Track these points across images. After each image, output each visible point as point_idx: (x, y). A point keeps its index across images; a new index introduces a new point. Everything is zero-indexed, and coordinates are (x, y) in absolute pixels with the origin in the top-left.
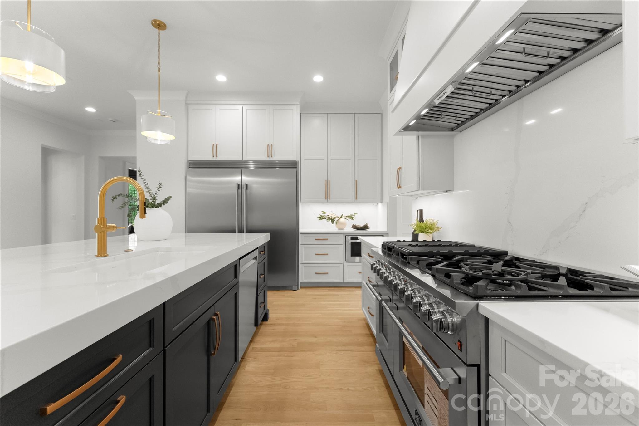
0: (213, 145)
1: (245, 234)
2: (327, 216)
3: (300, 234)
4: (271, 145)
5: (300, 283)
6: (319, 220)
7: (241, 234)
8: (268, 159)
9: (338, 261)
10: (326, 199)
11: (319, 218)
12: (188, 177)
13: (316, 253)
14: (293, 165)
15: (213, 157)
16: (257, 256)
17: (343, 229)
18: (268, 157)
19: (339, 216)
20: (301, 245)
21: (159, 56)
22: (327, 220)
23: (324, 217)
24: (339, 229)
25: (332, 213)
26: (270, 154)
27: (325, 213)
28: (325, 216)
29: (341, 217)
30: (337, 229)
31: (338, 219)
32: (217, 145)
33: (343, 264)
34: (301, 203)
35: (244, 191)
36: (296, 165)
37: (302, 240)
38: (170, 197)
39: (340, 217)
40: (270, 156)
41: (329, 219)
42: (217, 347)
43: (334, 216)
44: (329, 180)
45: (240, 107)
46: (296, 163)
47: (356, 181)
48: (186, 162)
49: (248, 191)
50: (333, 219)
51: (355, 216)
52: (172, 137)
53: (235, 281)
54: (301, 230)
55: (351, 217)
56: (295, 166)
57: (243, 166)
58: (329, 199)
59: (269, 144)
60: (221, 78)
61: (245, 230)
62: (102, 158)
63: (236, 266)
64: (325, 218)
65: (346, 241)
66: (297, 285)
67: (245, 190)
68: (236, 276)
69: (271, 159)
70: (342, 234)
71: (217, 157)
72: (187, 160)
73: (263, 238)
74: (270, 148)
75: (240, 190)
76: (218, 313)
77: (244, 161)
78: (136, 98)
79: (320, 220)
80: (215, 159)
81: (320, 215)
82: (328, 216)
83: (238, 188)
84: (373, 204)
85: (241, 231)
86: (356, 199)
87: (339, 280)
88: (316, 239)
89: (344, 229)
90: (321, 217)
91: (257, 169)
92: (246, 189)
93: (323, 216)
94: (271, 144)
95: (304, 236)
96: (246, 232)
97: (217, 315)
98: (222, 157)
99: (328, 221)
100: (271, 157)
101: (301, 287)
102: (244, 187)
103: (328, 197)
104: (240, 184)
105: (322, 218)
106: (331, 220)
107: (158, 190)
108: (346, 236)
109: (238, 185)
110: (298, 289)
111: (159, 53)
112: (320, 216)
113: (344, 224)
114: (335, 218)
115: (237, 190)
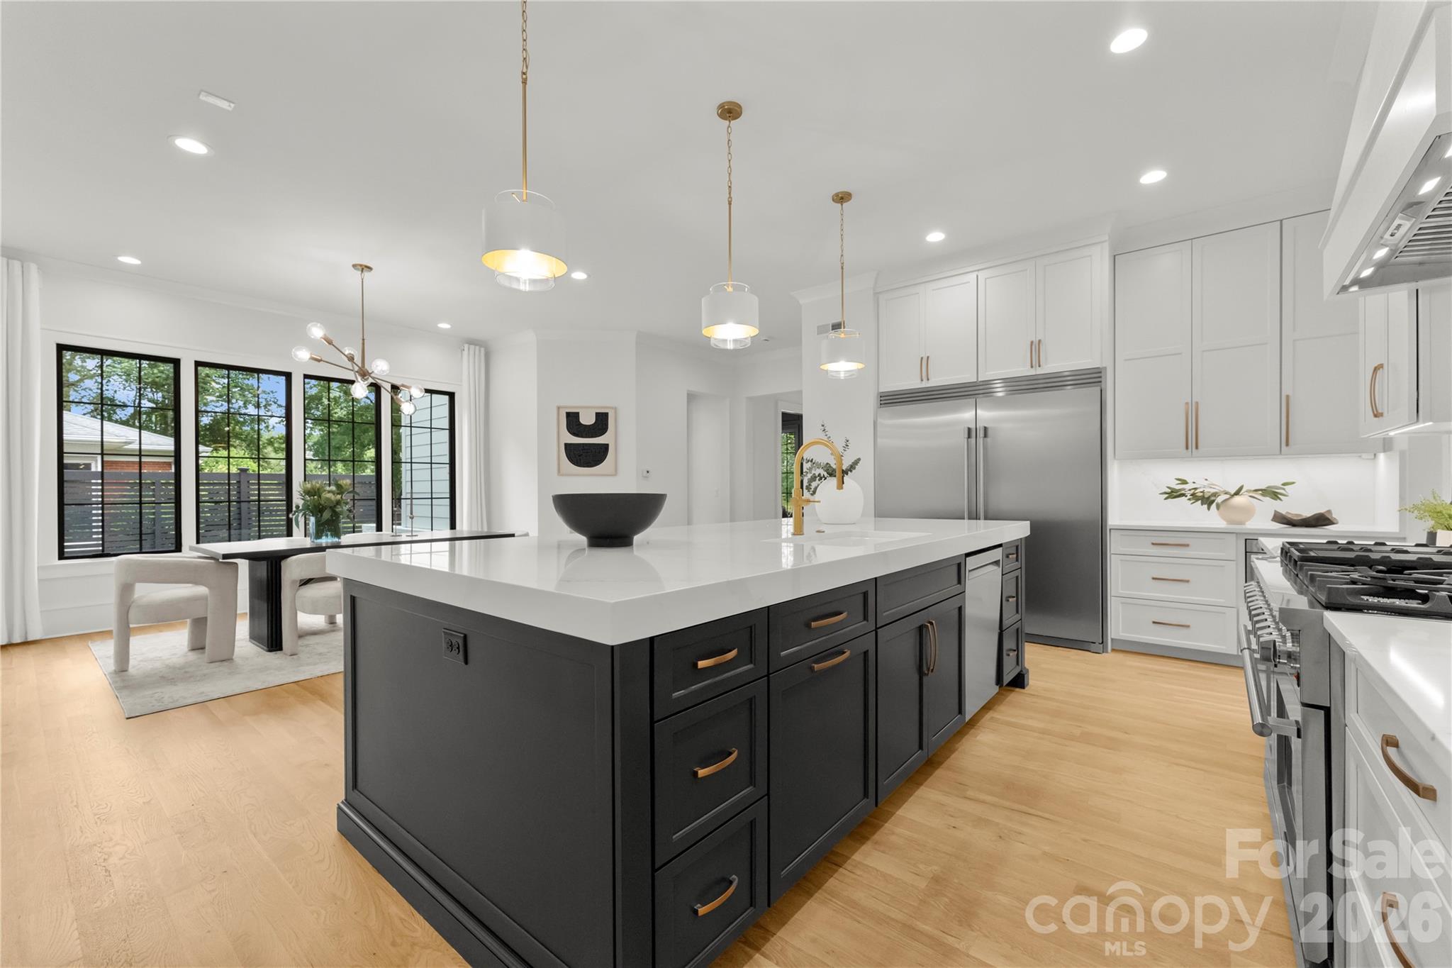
0: (922, 358)
1: (982, 522)
2: (1190, 490)
3: (1110, 530)
4: (1040, 341)
5: (1112, 639)
6: (1166, 499)
7: (974, 522)
8: (1032, 372)
9: (1221, 601)
10: (1187, 448)
11: (1167, 495)
12: (879, 420)
13: (1155, 577)
14: (1092, 378)
15: (922, 380)
16: (999, 560)
17: (1242, 523)
18: (1032, 367)
19: (1227, 490)
20: (1112, 556)
21: (842, 245)
22: (1189, 499)
23: (1183, 492)
24: (1230, 522)
25: (1206, 483)
26: (1036, 359)
27: (1184, 482)
28: (1184, 489)
29: (1237, 493)
30: (1225, 523)
31: (1228, 496)
32: (928, 357)
33: (1235, 610)
34: (1116, 462)
35: (980, 441)
36: (1100, 377)
37: (1115, 545)
38: (859, 459)
39: (1233, 493)
40: (1037, 365)
41: (1195, 497)
42: (932, 668)
43: (1213, 491)
44: (1197, 403)
45: (974, 276)
46: (1100, 372)
47: (1288, 397)
48: (876, 395)
49: (988, 440)
50: (1206, 496)
51: (1284, 489)
52: (860, 366)
53: (957, 589)
54: (1113, 520)
55: (1272, 493)
56: (1099, 380)
57: (981, 392)
58: (1197, 448)
59: (1034, 339)
60: (936, 237)
61: (982, 515)
62: (750, 399)
63: (959, 565)
64: (1183, 495)
65: (1246, 552)
66: (1102, 642)
67: (981, 439)
68: (960, 579)
69: (1039, 371)
70: (1235, 535)
71: (928, 380)
72: (876, 392)
73: (1018, 530)
74: (1036, 348)
75: (973, 440)
76: (934, 622)
77: (981, 381)
78: (801, 302)
79: (1170, 500)
80: (925, 384)
81: (1168, 487)
82: (1196, 489)
83: (969, 436)
84: (1360, 456)
85: (974, 516)
86: (1287, 444)
87: (1224, 647)
88: (1153, 544)
89: (1247, 523)
90: (1172, 492)
91: (1010, 394)
92: (985, 436)
93: (1180, 490)
94: (1037, 340)
95: (1122, 535)
96: (986, 518)
97: (931, 624)
98: (937, 380)
99: (1192, 501)
100: (1039, 366)
101: (1113, 650)
102: (981, 434)
103: (1192, 443)
104: (973, 426)
105: (1173, 494)
106: (1200, 502)
107: (845, 451)
108: (1246, 540)
109: (969, 430)
110: (1105, 650)
111: (842, 240)
112: (1170, 490)
113: (1248, 512)
114: (1215, 495)
115: (966, 440)
